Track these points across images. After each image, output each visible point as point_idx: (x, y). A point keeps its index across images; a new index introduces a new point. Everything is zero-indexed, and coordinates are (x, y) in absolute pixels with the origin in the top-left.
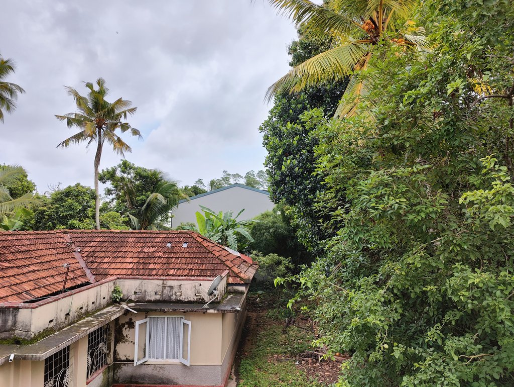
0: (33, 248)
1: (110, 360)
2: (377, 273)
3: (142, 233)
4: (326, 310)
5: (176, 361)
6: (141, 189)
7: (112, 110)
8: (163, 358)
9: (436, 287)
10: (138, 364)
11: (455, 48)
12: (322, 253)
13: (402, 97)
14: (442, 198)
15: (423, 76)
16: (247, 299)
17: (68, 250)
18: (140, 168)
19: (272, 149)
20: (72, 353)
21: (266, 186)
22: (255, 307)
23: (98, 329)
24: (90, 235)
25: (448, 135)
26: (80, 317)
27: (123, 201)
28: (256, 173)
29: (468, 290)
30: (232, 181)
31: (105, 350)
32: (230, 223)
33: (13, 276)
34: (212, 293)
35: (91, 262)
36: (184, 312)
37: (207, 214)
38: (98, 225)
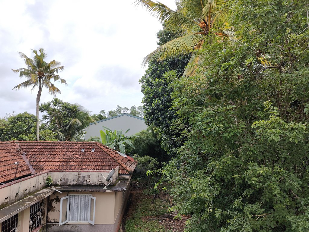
1: (44, 222)
2: (206, 167)
4: (177, 190)
5: (86, 222)
6: (66, 116)
7: (48, 67)
8: (77, 220)
9: (239, 175)
10: (62, 224)
11: (250, 39)
12: (175, 156)
13: (221, 66)
14: (242, 124)
15: (232, 55)
16: (131, 183)
17: (18, 153)
18: (66, 103)
19: (147, 93)
20: (19, 218)
21: (143, 115)
22: (135, 188)
23: (37, 203)
24: (33, 144)
25: (246, 88)
26: (25, 196)
27: (55, 123)
28: (137, 108)
29: (256, 177)
30: (122, 112)
31: (41, 216)
32: (121, 137)
34: (109, 179)
35: (33, 161)
36: (92, 192)
37: (107, 132)
38: (38, 138)
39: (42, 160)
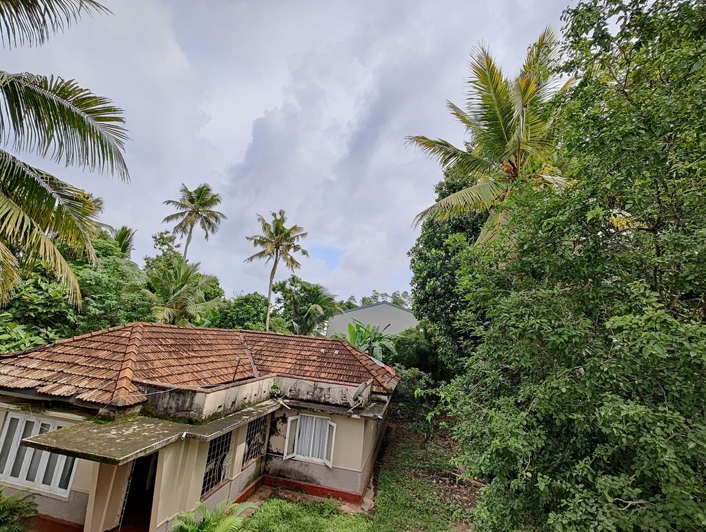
0: (215, 342)
1: (264, 450)
3: (301, 338)
5: (320, 461)
6: (305, 301)
7: (288, 235)
8: (309, 456)
10: (288, 457)
12: (462, 371)
16: (388, 409)
17: (241, 346)
18: (305, 283)
19: (418, 271)
20: (233, 439)
21: (410, 305)
22: (396, 419)
23: (257, 420)
24: (260, 336)
26: (243, 407)
27: (289, 310)
28: (400, 294)
29: (621, 422)
30: (380, 299)
31: (260, 441)
32: (377, 336)
33: (196, 364)
34: (357, 399)
35: (258, 359)
36: (331, 414)
37: (358, 327)
38: (268, 329)
39: (270, 359)
